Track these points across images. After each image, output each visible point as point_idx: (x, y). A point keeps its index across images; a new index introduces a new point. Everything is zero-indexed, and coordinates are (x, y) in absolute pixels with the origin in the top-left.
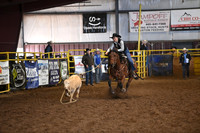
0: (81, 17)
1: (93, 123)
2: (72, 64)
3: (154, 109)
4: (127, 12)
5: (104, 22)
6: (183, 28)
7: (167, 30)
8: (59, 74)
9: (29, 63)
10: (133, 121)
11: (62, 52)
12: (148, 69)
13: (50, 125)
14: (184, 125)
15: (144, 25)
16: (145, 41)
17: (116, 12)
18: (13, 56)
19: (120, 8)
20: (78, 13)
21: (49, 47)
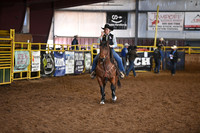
0: (105, 15)
1: (112, 109)
3: (166, 99)
4: (146, 12)
5: (125, 20)
6: (195, 29)
7: (181, 29)
8: (84, 64)
9: (58, 54)
10: (147, 109)
11: (86, 45)
13: (74, 109)
14: (193, 114)
15: (160, 24)
17: (136, 11)
18: (44, 47)
19: (140, 8)
20: (103, 11)
21: (75, 40)
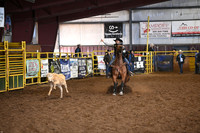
0: (103, 26)
1: (112, 107)
2: (96, 62)
3: (159, 96)
4: (138, 22)
5: (120, 29)
6: (181, 35)
7: (169, 36)
8: (86, 69)
9: (63, 60)
10: (142, 105)
11: (88, 52)
12: (154, 66)
13: (79, 109)
14: (182, 109)
15: (151, 32)
16: (152, 45)
17: (130, 22)
18: (51, 56)
19: (133, 19)
20: (101, 23)
21: (78, 49)
